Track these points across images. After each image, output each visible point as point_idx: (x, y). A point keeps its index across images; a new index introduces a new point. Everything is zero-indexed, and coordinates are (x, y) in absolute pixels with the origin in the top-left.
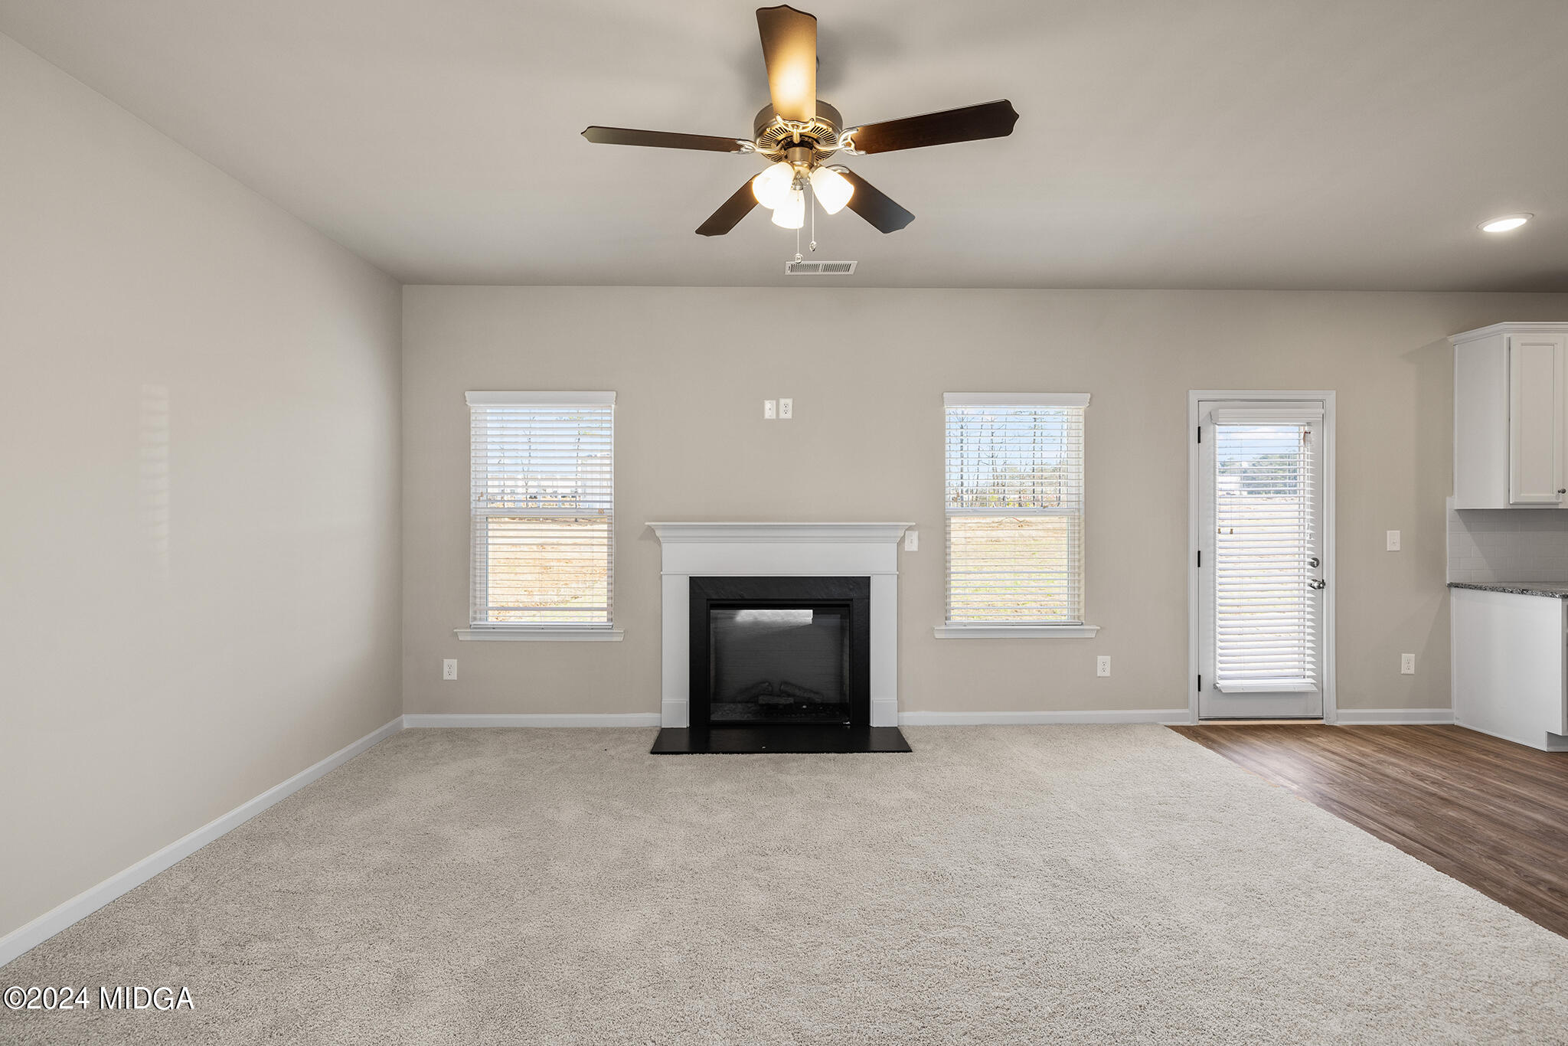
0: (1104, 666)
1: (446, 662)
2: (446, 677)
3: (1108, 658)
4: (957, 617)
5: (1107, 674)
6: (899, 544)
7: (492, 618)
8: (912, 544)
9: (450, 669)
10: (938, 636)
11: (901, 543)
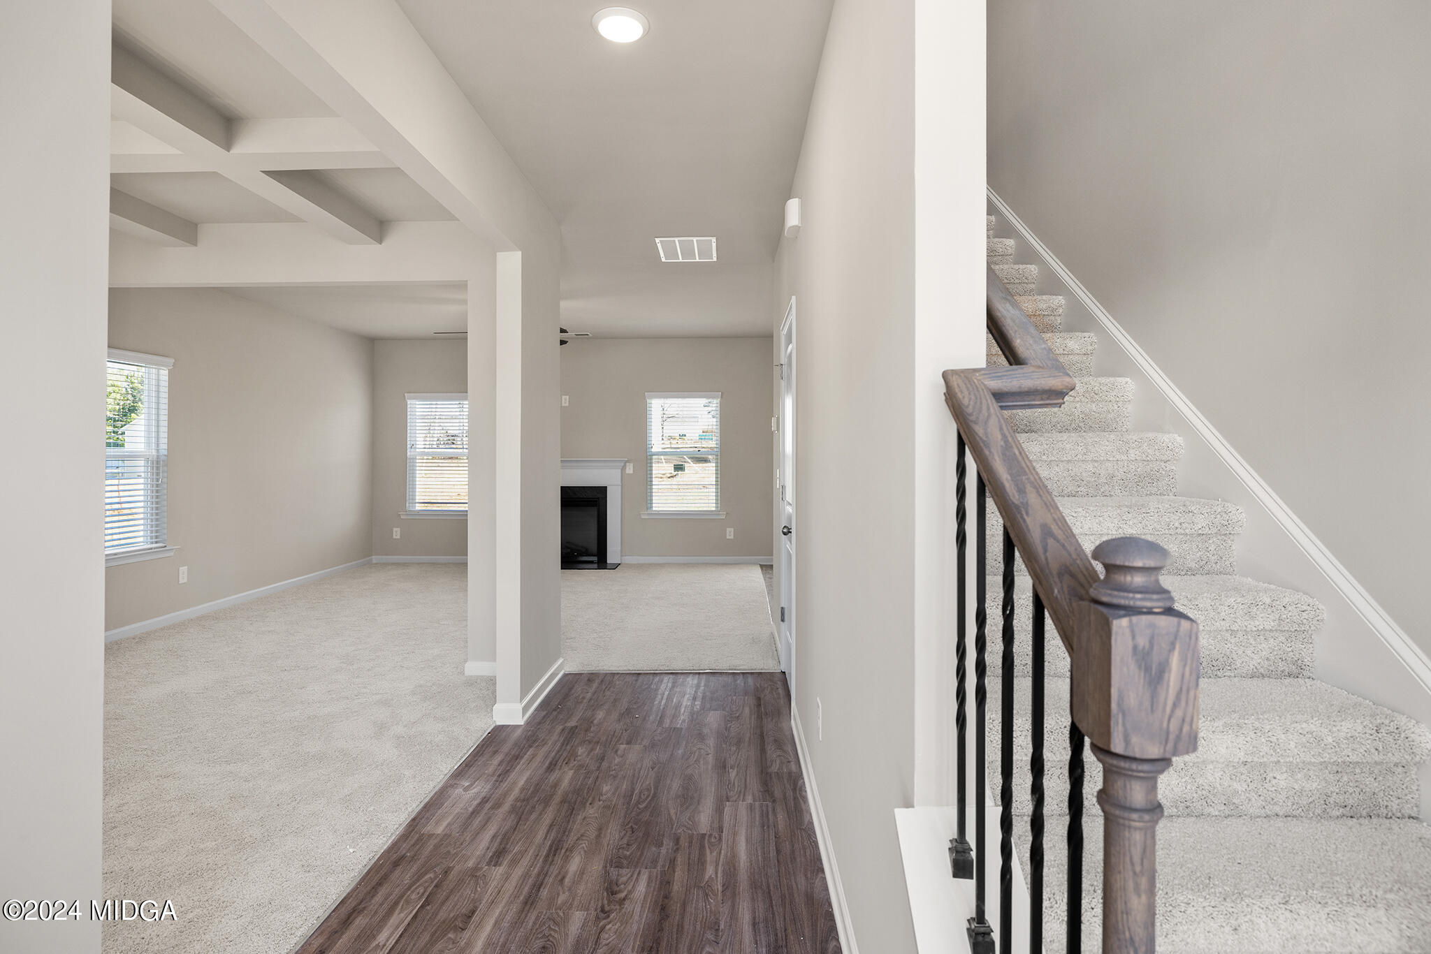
0: (730, 533)
1: (395, 529)
2: (394, 537)
3: (732, 529)
4: (656, 507)
5: (732, 537)
6: (622, 470)
7: (419, 507)
8: (630, 469)
9: (397, 533)
10: (643, 517)
11: (623, 469)
